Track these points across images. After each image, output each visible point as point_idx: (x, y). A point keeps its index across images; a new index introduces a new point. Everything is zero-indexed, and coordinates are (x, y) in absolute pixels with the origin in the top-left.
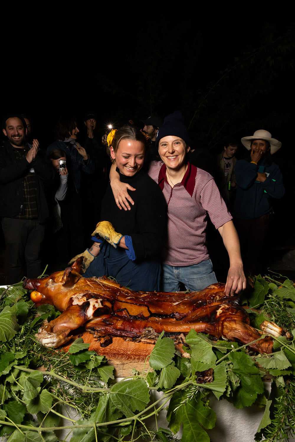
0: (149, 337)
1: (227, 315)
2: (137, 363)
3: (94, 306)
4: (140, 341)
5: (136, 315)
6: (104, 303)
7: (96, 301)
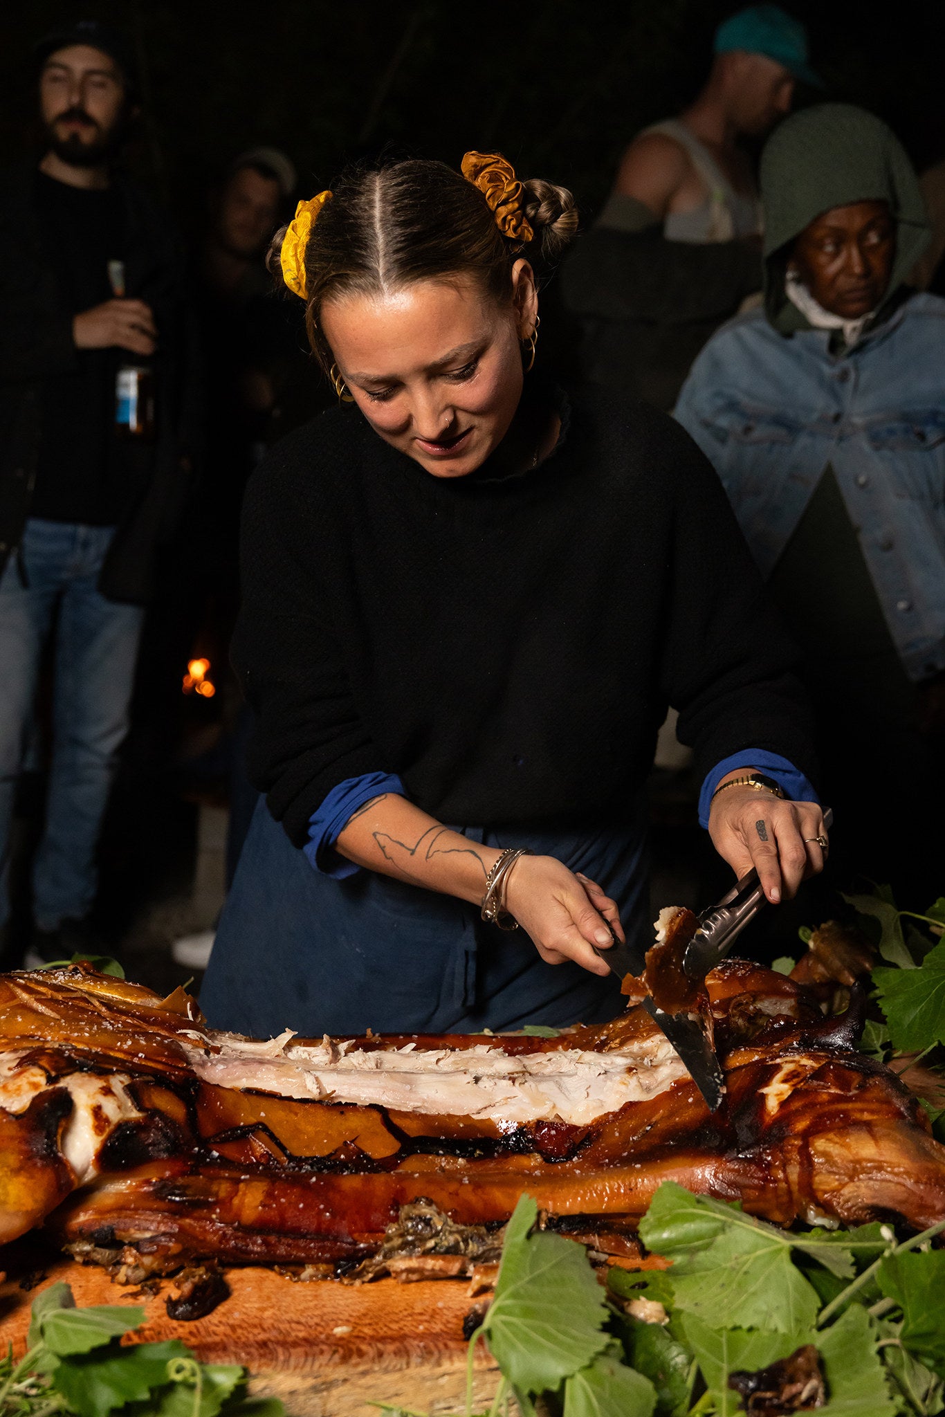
0: (431, 1244)
1: (821, 1104)
2: (397, 1376)
3: (97, 1111)
4: (384, 1274)
5: (326, 1152)
6: (145, 1098)
7: (100, 1083)
